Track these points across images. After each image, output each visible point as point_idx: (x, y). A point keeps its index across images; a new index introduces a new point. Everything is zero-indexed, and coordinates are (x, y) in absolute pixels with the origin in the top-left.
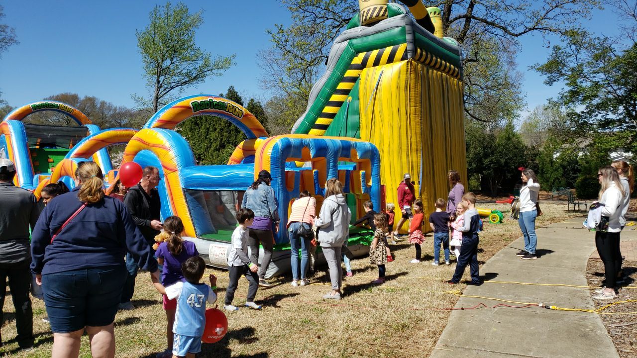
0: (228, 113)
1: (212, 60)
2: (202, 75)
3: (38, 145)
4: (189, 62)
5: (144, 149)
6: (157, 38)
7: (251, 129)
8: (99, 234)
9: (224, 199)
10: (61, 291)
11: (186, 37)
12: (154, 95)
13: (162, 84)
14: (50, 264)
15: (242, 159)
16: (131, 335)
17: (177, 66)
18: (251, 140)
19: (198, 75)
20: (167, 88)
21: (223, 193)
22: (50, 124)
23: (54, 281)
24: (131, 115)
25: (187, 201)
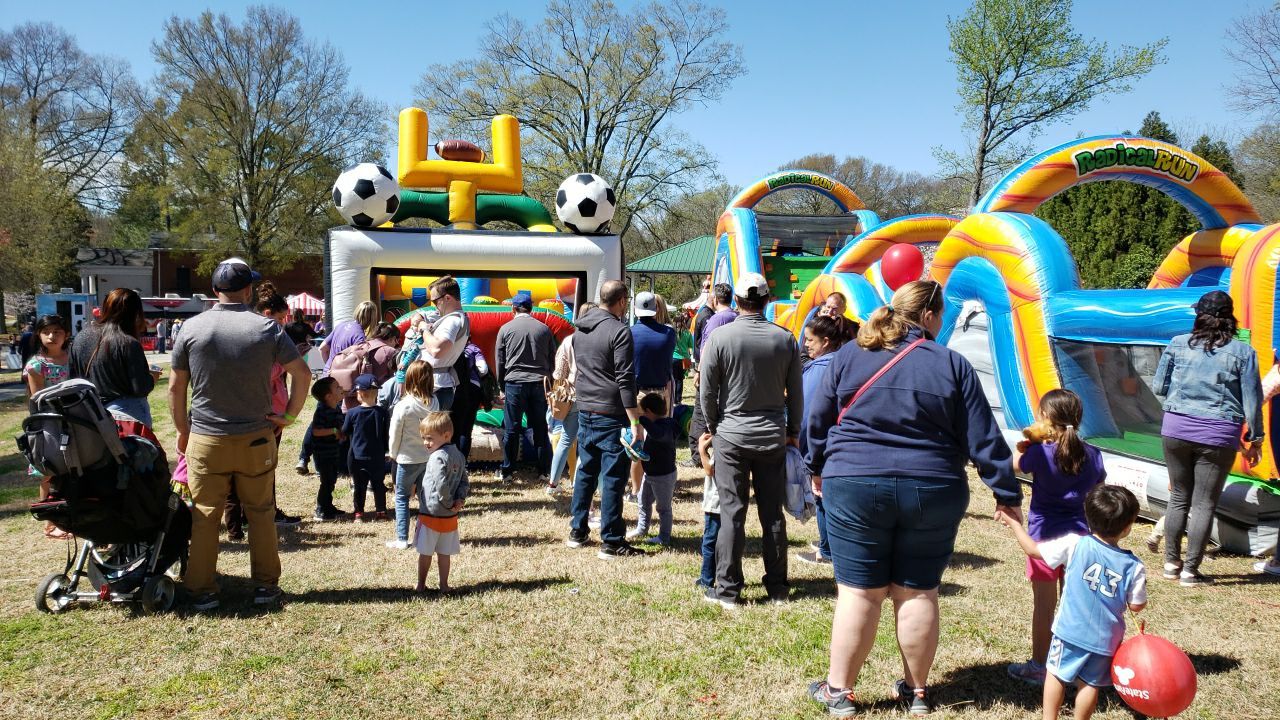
0: (1159, 172)
1: (1109, 59)
2: (1084, 94)
3: (774, 251)
4: (1054, 70)
5: (971, 255)
6: (990, 27)
7: (1214, 205)
8: (919, 414)
9: (1139, 365)
10: (854, 513)
11: (1050, 17)
12: (978, 145)
13: (995, 122)
14: (835, 460)
15: (1187, 276)
16: (953, 618)
17: (1028, 81)
18: (1213, 234)
19: (1073, 94)
20: (1006, 129)
21: (1137, 351)
22: (787, 213)
23: (841, 489)
24: (929, 189)
25: (1057, 365)
